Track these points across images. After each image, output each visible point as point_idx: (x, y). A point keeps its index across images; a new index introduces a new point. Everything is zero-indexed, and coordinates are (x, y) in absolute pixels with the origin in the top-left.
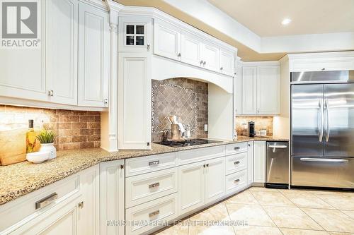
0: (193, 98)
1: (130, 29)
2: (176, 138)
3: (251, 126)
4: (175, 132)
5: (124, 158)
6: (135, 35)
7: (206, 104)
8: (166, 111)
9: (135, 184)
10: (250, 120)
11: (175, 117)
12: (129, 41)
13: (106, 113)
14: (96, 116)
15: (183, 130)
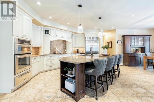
0: (62, 43)
1: (46, 31)
2: (57, 52)
3: (78, 50)
4: (56, 51)
5: (45, 56)
6: (47, 32)
7: (66, 45)
8: (55, 46)
9: (47, 60)
10: (77, 49)
11: (57, 48)
12: (46, 33)
13: (41, 47)
14: (39, 48)
15: (58, 51)
